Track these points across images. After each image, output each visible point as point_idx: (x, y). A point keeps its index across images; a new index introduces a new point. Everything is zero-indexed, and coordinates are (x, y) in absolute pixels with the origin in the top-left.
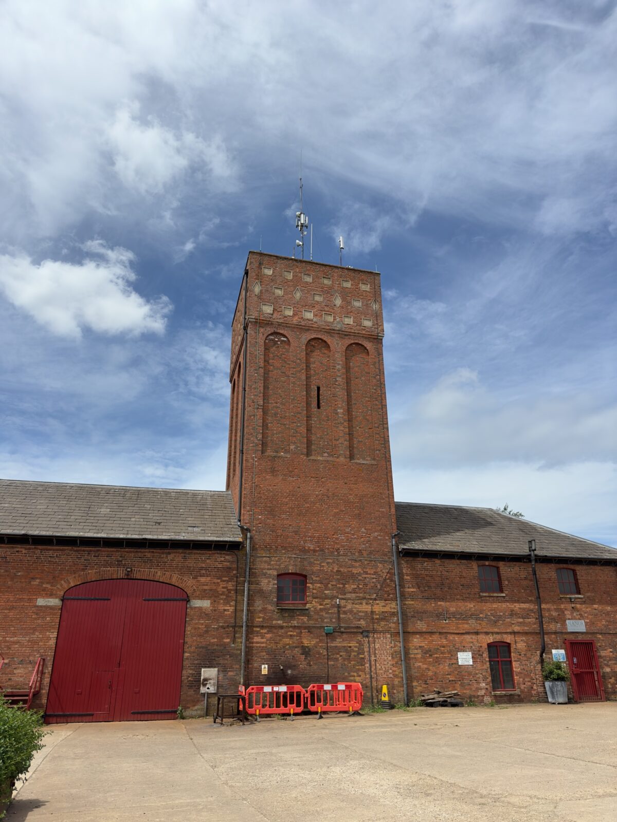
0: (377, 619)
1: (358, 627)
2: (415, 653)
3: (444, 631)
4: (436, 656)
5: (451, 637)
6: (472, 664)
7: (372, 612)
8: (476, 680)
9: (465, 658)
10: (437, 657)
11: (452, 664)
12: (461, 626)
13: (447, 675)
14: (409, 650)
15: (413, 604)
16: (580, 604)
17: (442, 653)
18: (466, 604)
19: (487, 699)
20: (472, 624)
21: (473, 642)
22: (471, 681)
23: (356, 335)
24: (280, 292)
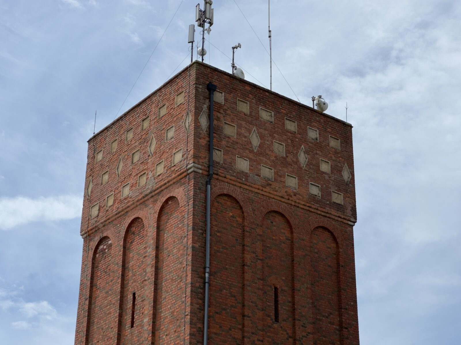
23: (168, 185)
24: (106, 177)
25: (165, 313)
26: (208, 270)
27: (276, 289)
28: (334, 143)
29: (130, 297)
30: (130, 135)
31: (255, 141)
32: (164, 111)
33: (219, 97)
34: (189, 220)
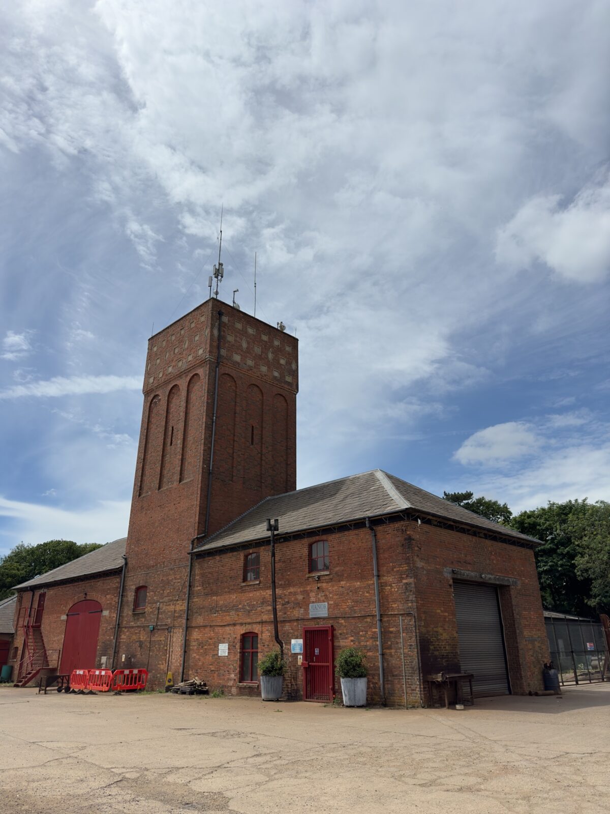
0: (177, 617)
1: (166, 625)
2: (194, 645)
3: (214, 624)
4: (206, 647)
5: (217, 629)
6: (227, 655)
7: (175, 611)
8: (228, 671)
9: (223, 650)
10: (205, 649)
11: (214, 655)
12: (225, 618)
13: (211, 665)
14: (190, 642)
15: (197, 601)
16: (327, 582)
17: (210, 645)
18: (231, 596)
19: (234, 690)
20: (232, 616)
21: (230, 634)
22: (225, 671)
23: (194, 367)
24: (158, 361)
25: (190, 438)
26: (215, 415)
27: (253, 427)
28: (288, 349)
29: (171, 429)
30: (173, 338)
31: (245, 345)
32: (193, 325)
33: (225, 319)
34: (205, 387)
